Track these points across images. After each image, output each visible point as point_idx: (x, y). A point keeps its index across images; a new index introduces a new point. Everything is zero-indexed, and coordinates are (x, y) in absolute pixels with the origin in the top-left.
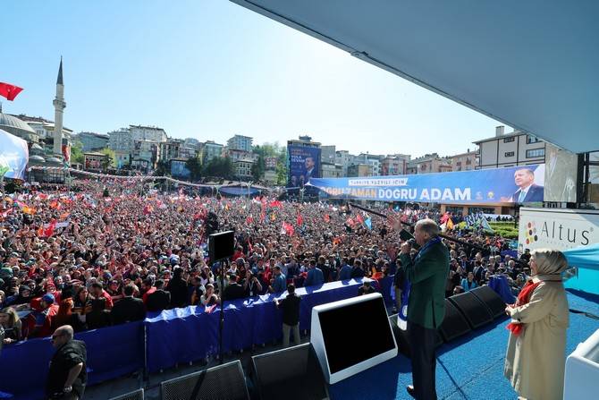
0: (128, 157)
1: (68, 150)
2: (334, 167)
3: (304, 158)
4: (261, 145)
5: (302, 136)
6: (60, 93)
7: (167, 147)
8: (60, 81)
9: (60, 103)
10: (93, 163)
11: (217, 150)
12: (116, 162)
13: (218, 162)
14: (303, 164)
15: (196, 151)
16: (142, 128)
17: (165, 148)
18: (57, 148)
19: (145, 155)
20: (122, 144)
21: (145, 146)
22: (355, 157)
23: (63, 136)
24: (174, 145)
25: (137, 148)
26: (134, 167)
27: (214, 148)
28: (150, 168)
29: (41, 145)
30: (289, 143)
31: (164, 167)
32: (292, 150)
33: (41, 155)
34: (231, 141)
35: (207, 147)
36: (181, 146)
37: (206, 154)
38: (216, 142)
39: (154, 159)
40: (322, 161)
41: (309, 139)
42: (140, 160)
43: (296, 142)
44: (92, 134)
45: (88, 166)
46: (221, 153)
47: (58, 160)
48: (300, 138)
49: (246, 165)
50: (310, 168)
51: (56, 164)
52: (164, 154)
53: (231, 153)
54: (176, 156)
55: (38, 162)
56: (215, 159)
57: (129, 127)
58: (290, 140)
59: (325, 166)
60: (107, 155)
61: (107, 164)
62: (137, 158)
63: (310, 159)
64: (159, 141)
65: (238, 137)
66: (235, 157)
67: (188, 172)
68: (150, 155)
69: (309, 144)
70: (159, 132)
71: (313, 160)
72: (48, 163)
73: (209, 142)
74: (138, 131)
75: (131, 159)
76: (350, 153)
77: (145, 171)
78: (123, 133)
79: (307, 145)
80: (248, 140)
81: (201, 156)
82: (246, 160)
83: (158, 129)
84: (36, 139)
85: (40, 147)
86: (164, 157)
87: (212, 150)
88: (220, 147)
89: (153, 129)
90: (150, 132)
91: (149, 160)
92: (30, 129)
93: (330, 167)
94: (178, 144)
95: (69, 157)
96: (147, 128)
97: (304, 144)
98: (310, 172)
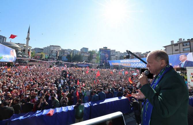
0: (49, 55)
1: (30, 53)
3: (105, 54)
4: (91, 51)
6: (28, 35)
7: (61, 52)
8: (29, 32)
9: (28, 39)
10: (37, 57)
12: (44, 57)
15: (70, 53)
16: (53, 46)
17: (60, 52)
18: (26, 52)
19: (54, 54)
20: (48, 51)
21: (54, 52)
22: (122, 53)
23: (29, 49)
24: (63, 51)
25: (52, 52)
26: (50, 58)
27: (76, 52)
28: (55, 58)
29: (21, 51)
30: (100, 49)
31: (60, 58)
32: (101, 51)
33: (21, 54)
34: (81, 50)
35: (74, 51)
36: (65, 51)
38: (76, 50)
39: (57, 55)
40: (111, 55)
41: (107, 48)
42: (52, 56)
44: (38, 48)
46: (78, 53)
47: (26, 56)
48: (104, 47)
49: (86, 57)
51: (26, 57)
53: (81, 53)
54: (64, 54)
55: (20, 57)
56: (76, 55)
57: (49, 46)
59: (112, 57)
60: (42, 54)
61: (42, 57)
63: (107, 54)
64: (59, 50)
65: (84, 48)
66: (83, 54)
67: (67, 59)
68: (56, 54)
69: (107, 50)
71: (108, 55)
72: (23, 57)
73: (74, 50)
74: (52, 47)
75: (50, 55)
76: (120, 52)
77: (54, 59)
78: (48, 48)
80: (87, 49)
81: (72, 54)
82: (86, 55)
83: (59, 46)
84: (20, 49)
85: (21, 52)
86: (60, 55)
87: (75, 52)
88: (78, 51)
89: (57, 46)
90: (56, 47)
91: (55, 56)
92: (19, 47)
93: (114, 57)
94: (65, 50)
95: (30, 55)
96: (55, 46)
97: (105, 49)
98: (107, 58)
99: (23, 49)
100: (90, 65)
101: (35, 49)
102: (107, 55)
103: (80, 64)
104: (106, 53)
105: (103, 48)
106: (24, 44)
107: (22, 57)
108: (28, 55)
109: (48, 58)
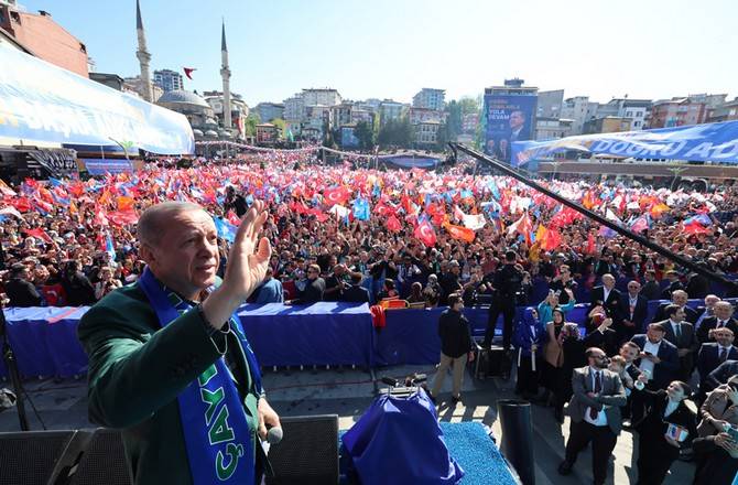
0: (299, 126)
1: (242, 123)
2: (557, 124)
3: (509, 112)
4: (457, 100)
5: (509, 79)
6: (225, 59)
7: (339, 111)
8: (224, 47)
9: (226, 72)
10: (264, 135)
11: (395, 111)
12: (287, 133)
13: (393, 126)
14: (506, 122)
15: (370, 114)
16: (314, 91)
17: (335, 112)
18: (228, 121)
19: (316, 123)
20: (297, 112)
21: (318, 113)
22: (600, 106)
23: (236, 109)
24: (346, 108)
25: (309, 115)
26: (304, 138)
27: (392, 108)
29: (215, 119)
30: (487, 91)
31: (334, 137)
32: (490, 102)
33: (215, 130)
34: (417, 98)
35: (384, 107)
36: (354, 108)
37: (382, 116)
38: (394, 100)
39: (325, 127)
40: (538, 115)
41: (519, 82)
42: (311, 129)
43: (499, 90)
44: (269, 103)
45: (261, 139)
46: (400, 114)
47: (228, 134)
48: (507, 82)
49: (431, 128)
50: (518, 126)
51: (227, 138)
52: (335, 119)
53: (413, 114)
54: (348, 122)
55: (211, 137)
56: (390, 122)
57: (301, 92)
58: (488, 87)
59: (542, 123)
60: (277, 126)
61: (276, 136)
62: (307, 127)
63: (517, 114)
64: (331, 104)
65: (426, 91)
66: (418, 118)
67: (357, 140)
68: (321, 123)
69: (519, 91)
70: (332, 94)
71: (523, 116)
72: (221, 137)
73: (386, 101)
74: (310, 96)
75: (302, 127)
76: (590, 100)
77: (314, 141)
78: (298, 99)
79: (515, 91)
80: (439, 93)
81: (378, 119)
82: (431, 121)
83: (331, 90)
84: (211, 113)
85: (214, 122)
86: (335, 125)
87: (388, 110)
88: (399, 107)
89: (326, 91)
90: (323, 94)
91: (320, 129)
92: (206, 105)
93: (551, 124)
94: (351, 106)
95: (243, 130)
96: (320, 90)
97: (510, 91)
98: (517, 133)
99: (219, 111)
100: (436, 161)
101: (261, 107)
102: (517, 117)
103: (404, 159)
104: (512, 107)
105: (502, 84)
106: (215, 93)
107: (217, 139)
108: (235, 131)
109: (297, 137)
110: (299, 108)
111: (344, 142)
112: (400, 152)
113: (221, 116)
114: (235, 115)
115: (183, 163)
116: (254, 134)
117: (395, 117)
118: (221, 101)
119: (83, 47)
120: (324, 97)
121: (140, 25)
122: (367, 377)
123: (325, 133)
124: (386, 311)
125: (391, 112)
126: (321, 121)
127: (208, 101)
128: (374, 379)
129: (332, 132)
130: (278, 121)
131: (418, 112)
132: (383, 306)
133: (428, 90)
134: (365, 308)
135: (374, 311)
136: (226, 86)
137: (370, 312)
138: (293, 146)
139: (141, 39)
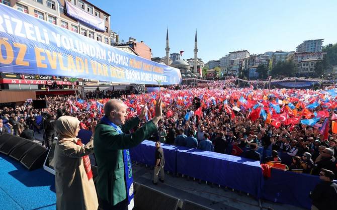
0: (227, 70)
1: (201, 70)
6: (196, 45)
7: (248, 60)
8: (196, 41)
9: (196, 50)
10: (210, 75)
11: (283, 57)
12: (220, 73)
15: (266, 60)
16: (235, 52)
17: (246, 61)
18: (196, 70)
19: (236, 67)
20: (226, 64)
21: (236, 63)
23: (199, 64)
24: (253, 58)
25: (232, 64)
26: (229, 75)
27: (281, 55)
29: (190, 70)
31: (245, 73)
33: (190, 74)
34: (299, 47)
35: (275, 56)
36: (256, 59)
37: (274, 61)
38: (283, 51)
42: (233, 70)
44: (213, 61)
45: (209, 76)
46: (286, 58)
47: (195, 75)
49: (310, 64)
51: (195, 77)
52: (246, 65)
53: (296, 56)
54: (253, 65)
55: (189, 77)
56: (280, 63)
57: (229, 54)
60: (216, 70)
61: (216, 75)
62: (231, 70)
64: (244, 58)
65: (306, 42)
66: (299, 59)
67: (258, 74)
68: (238, 67)
70: (244, 53)
72: (192, 77)
73: (277, 52)
74: (234, 54)
78: (227, 57)
80: (320, 41)
81: (271, 62)
82: (310, 59)
83: (244, 51)
84: (189, 67)
86: (246, 68)
87: (279, 57)
88: (286, 54)
89: (242, 51)
90: (240, 53)
91: (237, 70)
92: (187, 64)
94: (255, 57)
95: (201, 73)
96: (238, 52)
99: (192, 66)
100: (313, 83)
101: (209, 63)
103: (288, 83)
106: (191, 59)
107: (191, 78)
108: (198, 74)
109: (225, 75)
110: (228, 61)
111: (250, 75)
112: (286, 79)
113: (193, 68)
114: (198, 67)
115: (177, 88)
116: (206, 75)
117: (282, 60)
118: (193, 62)
119: (151, 50)
120: (240, 55)
121: (167, 39)
122: (255, 203)
123: (240, 72)
124: (271, 168)
125: (281, 57)
126: (238, 66)
127: (188, 63)
128: (261, 205)
129: (244, 71)
130: (217, 68)
131: (301, 55)
132: (270, 165)
133: (309, 41)
134: (257, 164)
135: (263, 166)
136: (196, 56)
137: (260, 166)
138: (223, 79)
139: (167, 43)
